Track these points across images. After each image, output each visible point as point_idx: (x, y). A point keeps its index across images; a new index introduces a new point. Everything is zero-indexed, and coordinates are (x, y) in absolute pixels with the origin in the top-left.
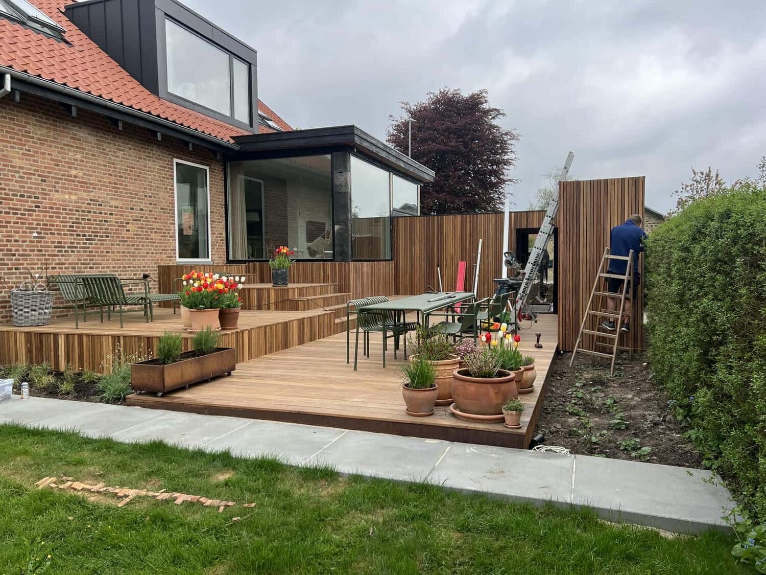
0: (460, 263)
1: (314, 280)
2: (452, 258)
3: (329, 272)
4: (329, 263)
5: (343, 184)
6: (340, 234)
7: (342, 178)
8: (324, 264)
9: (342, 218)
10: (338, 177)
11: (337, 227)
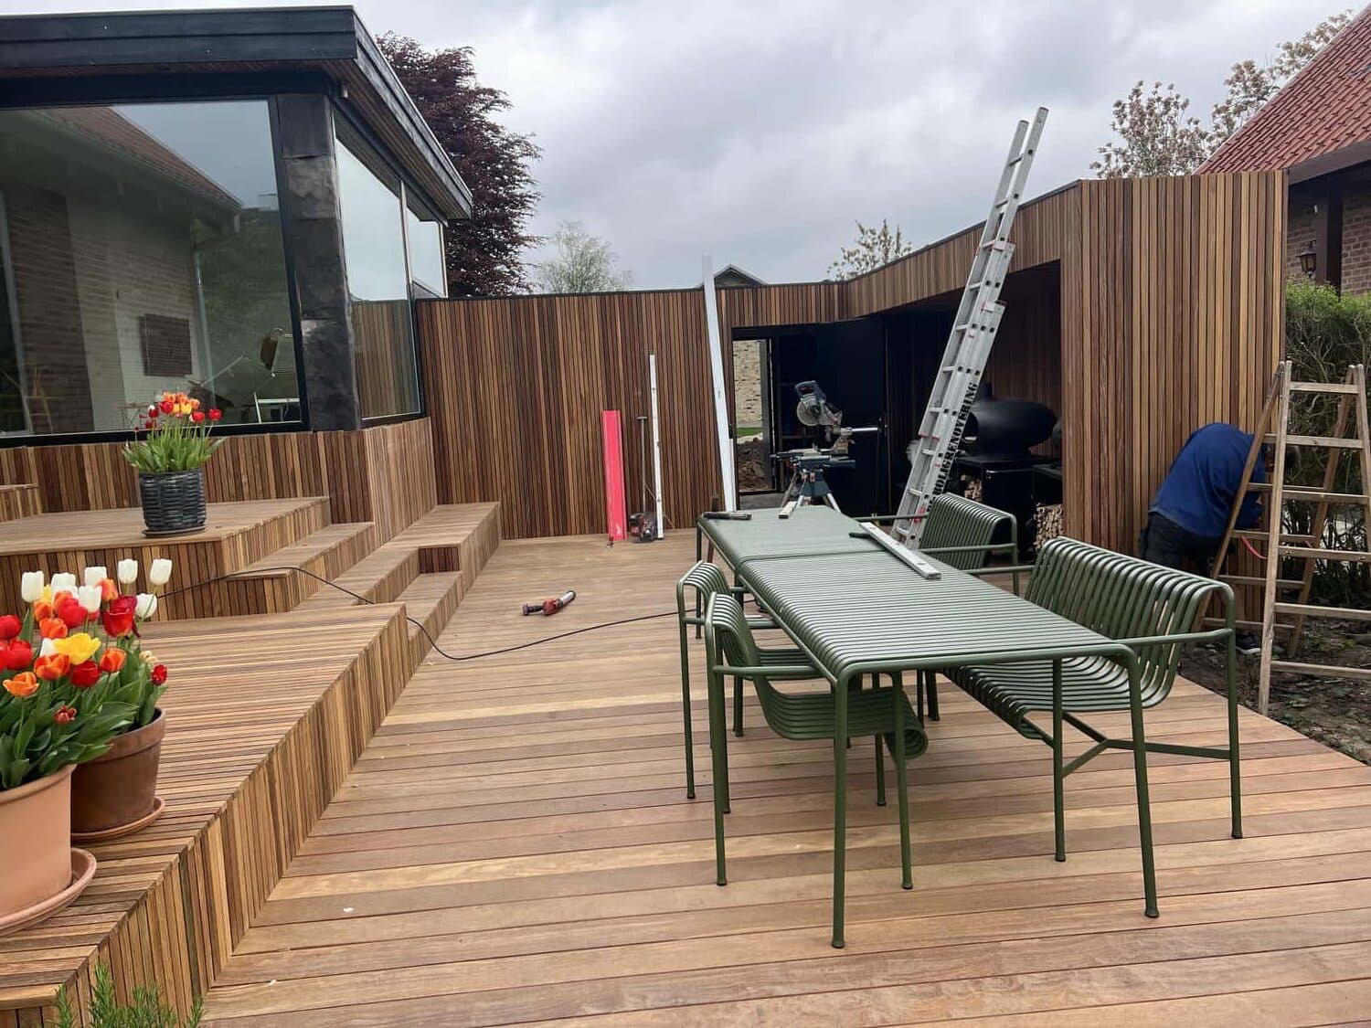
0: (605, 414)
1: (246, 489)
2: (584, 404)
3: (295, 461)
4: (294, 435)
5: (319, 194)
6: (321, 344)
7: (314, 176)
8: (274, 441)
9: (325, 296)
10: (302, 172)
11: (307, 327)
